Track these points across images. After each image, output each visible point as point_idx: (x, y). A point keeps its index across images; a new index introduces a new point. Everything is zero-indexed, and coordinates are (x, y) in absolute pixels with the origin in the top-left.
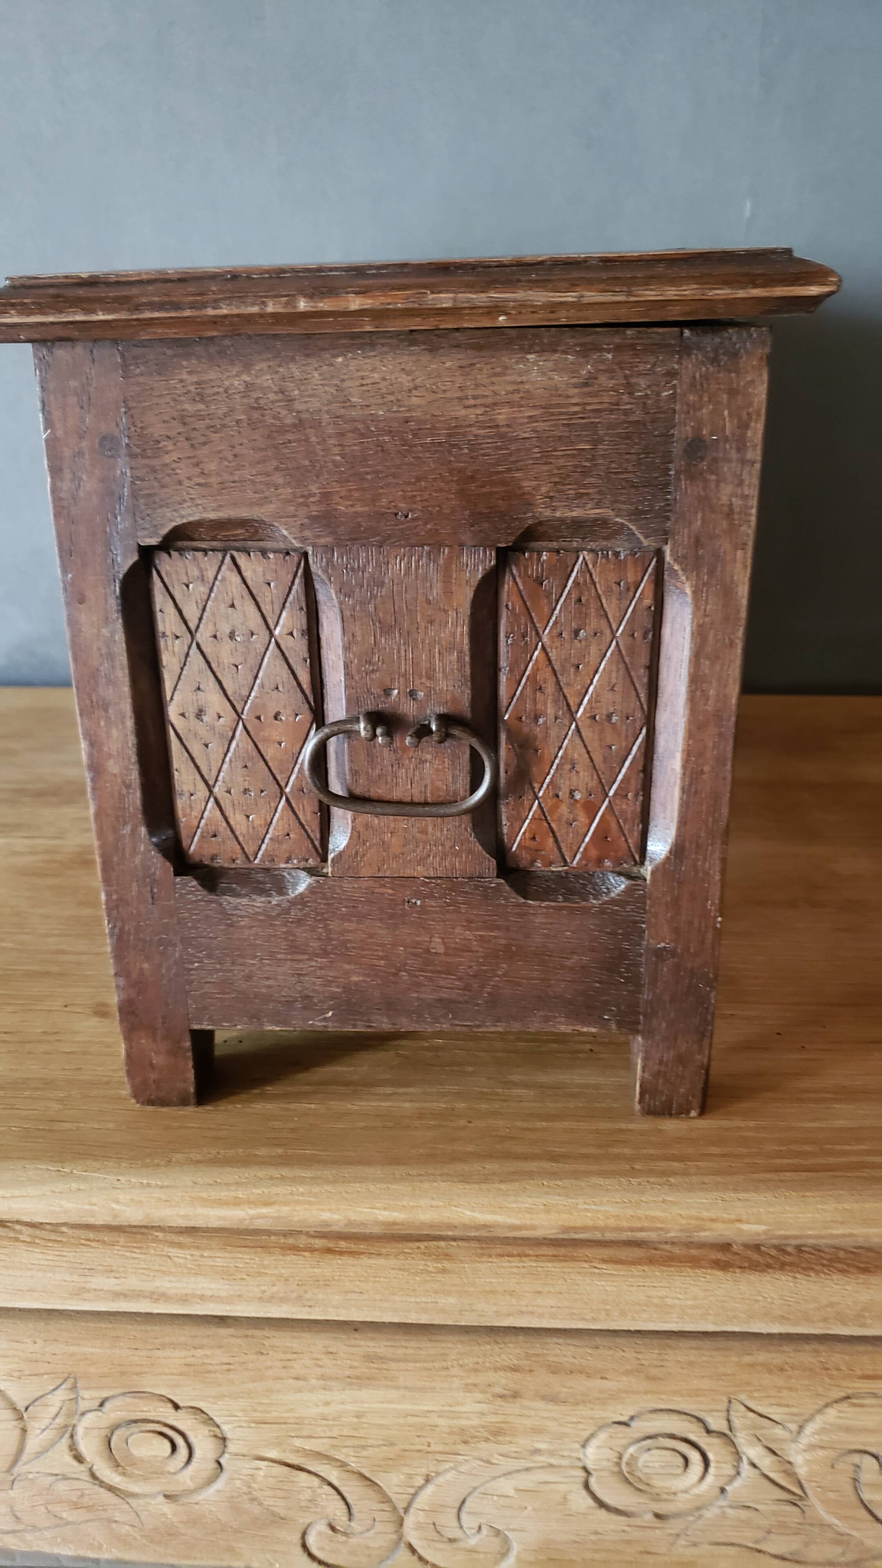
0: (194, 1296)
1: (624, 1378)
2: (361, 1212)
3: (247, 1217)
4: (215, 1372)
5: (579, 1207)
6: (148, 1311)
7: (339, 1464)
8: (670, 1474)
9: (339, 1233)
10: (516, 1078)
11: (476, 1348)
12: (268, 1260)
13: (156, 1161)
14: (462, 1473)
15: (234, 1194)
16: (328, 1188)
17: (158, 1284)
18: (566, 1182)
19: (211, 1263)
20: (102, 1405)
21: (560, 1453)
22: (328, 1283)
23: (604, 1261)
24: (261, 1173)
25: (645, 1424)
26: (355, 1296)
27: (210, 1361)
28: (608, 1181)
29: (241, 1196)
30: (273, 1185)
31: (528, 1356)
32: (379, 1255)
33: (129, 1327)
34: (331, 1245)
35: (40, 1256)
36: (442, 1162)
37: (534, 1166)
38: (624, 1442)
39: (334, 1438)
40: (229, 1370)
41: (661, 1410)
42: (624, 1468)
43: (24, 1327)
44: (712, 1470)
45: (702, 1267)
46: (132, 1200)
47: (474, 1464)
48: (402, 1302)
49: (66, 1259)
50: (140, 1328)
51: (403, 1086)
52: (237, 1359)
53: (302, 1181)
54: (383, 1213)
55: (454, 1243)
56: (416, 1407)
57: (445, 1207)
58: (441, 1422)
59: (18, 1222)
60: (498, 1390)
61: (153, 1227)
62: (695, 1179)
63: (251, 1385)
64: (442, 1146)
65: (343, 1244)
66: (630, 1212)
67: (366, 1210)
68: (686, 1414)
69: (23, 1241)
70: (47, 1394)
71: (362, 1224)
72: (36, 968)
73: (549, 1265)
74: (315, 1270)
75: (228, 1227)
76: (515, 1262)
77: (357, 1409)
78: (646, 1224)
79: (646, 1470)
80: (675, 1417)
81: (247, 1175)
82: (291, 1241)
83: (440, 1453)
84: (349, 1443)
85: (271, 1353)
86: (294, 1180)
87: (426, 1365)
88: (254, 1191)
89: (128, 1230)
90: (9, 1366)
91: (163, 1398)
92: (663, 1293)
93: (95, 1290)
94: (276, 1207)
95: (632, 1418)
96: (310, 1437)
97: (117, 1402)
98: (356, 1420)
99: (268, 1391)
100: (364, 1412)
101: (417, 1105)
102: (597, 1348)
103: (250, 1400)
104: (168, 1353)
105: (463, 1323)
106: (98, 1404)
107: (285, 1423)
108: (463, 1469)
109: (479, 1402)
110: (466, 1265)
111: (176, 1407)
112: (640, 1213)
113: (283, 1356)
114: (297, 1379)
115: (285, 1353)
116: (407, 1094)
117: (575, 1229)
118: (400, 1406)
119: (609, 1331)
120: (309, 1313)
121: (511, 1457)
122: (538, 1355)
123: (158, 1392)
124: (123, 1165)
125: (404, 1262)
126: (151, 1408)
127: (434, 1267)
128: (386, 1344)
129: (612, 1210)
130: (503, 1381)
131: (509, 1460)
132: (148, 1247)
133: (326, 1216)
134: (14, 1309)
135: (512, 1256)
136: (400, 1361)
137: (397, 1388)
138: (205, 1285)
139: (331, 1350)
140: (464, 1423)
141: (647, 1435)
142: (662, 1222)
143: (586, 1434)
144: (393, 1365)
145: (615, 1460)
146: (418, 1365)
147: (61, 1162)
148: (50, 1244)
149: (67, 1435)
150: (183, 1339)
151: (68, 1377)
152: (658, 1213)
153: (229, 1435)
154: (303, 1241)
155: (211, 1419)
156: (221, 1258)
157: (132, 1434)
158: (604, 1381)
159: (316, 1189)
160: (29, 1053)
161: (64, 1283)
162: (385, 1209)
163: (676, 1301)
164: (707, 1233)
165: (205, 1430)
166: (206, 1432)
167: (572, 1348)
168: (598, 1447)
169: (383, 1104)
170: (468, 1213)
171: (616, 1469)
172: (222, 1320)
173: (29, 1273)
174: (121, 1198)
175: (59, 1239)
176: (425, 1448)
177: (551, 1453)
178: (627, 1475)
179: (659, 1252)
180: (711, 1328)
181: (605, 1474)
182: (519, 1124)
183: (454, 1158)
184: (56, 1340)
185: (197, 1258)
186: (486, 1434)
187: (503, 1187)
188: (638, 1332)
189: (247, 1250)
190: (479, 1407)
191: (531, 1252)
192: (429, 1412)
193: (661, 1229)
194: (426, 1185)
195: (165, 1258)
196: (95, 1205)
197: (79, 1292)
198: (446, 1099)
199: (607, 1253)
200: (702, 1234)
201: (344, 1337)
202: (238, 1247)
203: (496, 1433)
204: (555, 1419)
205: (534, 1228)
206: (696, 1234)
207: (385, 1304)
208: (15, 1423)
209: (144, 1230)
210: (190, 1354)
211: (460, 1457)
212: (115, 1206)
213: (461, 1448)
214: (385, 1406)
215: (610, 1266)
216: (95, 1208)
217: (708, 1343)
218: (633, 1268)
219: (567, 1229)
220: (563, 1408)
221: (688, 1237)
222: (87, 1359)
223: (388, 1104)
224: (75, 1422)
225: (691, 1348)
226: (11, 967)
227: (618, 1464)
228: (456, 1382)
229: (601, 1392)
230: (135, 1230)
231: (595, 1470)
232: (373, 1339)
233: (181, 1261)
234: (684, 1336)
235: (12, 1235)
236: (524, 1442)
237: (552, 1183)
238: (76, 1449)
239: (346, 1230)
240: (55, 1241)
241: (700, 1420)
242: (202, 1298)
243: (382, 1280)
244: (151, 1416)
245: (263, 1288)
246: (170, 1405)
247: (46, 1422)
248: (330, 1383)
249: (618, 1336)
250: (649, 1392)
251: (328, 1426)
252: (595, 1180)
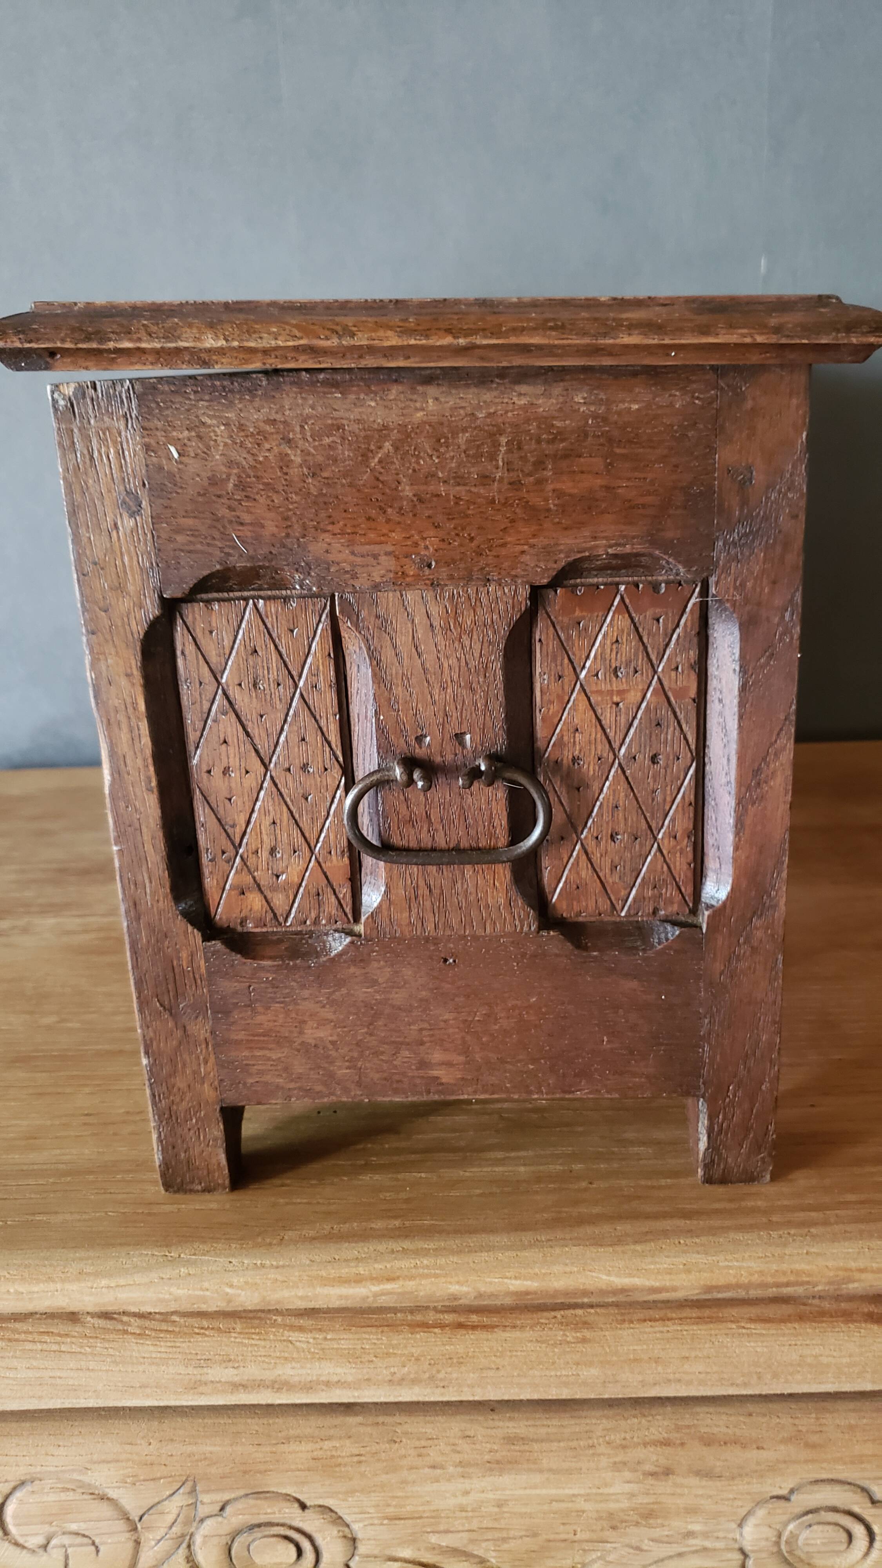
0: (318, 1383)
1: (782, 1447)
2: (491, 1283)
3: (370, 1294)
4: (345, 1465)
5: (721, 1264)
6: (270, 1402)
7: (477, 1560)
8: (834, 1551)
9: (470, 1306)
10: (630, 1135)
11: (623, 1423)
12: (396, 1339)
13: (268, 1240)
14: (611, 1562)
15: (354, 1270)
16: (455, 1259)
17: (280, 1372)
18: (704, 1239)
19: (335, 1346)
20: (222, 1509)
21: (716, 1534)
22: (461, 1360)
23: (751, 1320)
24: (382, 1247)
25: (805, 1496)
26: (491, 1373)
27: (339, 1453)
28: (747, 1236)
29: (362, 1272)
30: (395, 1259)
31: (678, 1428)
32: (514, 1327)
33: (249, 1421)
34: (462, 1319)
35: (152, 1348)
36: (570, 1226)
37: (667, 1224)
38: (785, 1518)
39: (474, 1531)
40: (360, 1462)
41: (823, 1481)
42: (783, 1547)
43: (138, 1428)
44: (877, 1545)
45: (856, 1321)
46: (246, 1283)
47: (623, 1553)
48: (541, 1376)
49: (178, 1350)
50: (261, 1421)
51: (513, 1150)
52: (368, 1449)
53: (425, 1253)
54: (513, 1282)
55: (592, 1311)
56: (560, 1492)
57: (579, 1272)
58: (588, 1506)
59: (124, 1313)
60: (648, 1467)
61: (269, 1311)
62: (837, 1228)
63: (384, 1478)
64: (566, 1209)
65: (474, 1318)
66: (775, 1267)
67: (496, 1280)
68: (849, 1484)
69: (131, 1333)
70: (163, 1501)
71: (492, 1295)
72: (107, 1047)
73: (695, 1328)
74: (447, 1347)
75: (350, 1306)
76: (659, 1327)
77: (498, 1497)
78: (792, 1278)
79: (806, 1549)
80: (838, 1488)
81: (366, 1249)
82: (419, 1317)
83: (587, 1541)
84: (489, 1535)
85: (404, 1440)
86: (417, 1253)
87: (571, 1444)
88: (376, 1266)
89: (243, 1315)
90: (121, 1472)
91: (288, 1497)
92: (817, 1351)
93: (212, 1382)
94: (401, 1282)
95: (792, 1491)
96: (447, 1532)
97: (240, 1505)
98: (496, 1509)
99: (402, 1482)
100: (506, 1500)
101: (533, 1168)
102: (750, 1415)
103: (382, 1494)
104: (293, 1446)
105: (606, 1396)
106: (218, 1508)
107: (420, 1518)
108: (611, 1558)
109: (628, 1482)
110: (607, 1333)
111: (303, 1506)
112: (785, 1267)
113: (417, 1444)
114: (434, 1467)
115: (419, 1439)
116: (519, 1158)
117: (719, 1289)
118: (544, 1492)
119: (760, 1396)
120: (442, 1394)
121: (662, 1542)
122: (688, 1427)
123: (284, 1491)
124: (233, 1246)
125: (541, 1333)
126: (276, 1509)
127: (573, 1337)
128: (526, 1423)
129: (754, 1265)
130: (653, 1457)
131: (661, 1545)
132: (267, 1333)
133: (454, 1289)
134: (123, 1408)
135: (655, 1320)
136: (542, 1441)
137: (541, 1471)
138: (331, 1371)
139: (468, 1433)
140: (613, 1506)
141: (808, 1509)
142: (809, 1275)
143: (743, 1512)
144: (536, 1446)
145: (774, 1539)
146: (562, 1444)
147: (167, 1246)
148: (162, 1335)
149: (184, 1545)
150: (308, 1431)
151: (186, 1480)
152: (803, 1266)
153: (360, 1535)
154: (431, 1317)
155: (340, 1518)
156: (347, 1340)
157: (254, 1540)
158: (761, 1451)
159: (442, 1261)
160: (115, 1134)
161: (177, 1377)
162: (516, 1278)
163: (830, 1359)
164: (856, 1285)
165: (334, 1531)
166: (335, 1533)
167: (724, 1417)
168: (756, 1525)
169: (497, 1169)
170: (604, 1277)
171: (775, 1549)
172: (348, 1408)
173: (141, 1368)
174: (235, 1281)
175: (170, 1329)
176: (571, 1536)
177: (706, 1535)
178: (786, 1554)
179: (808, 1308)
180: (869, 1387)
181: (764, 1555)
182: (643, 1182)
183: (581, 1221)
184: (172, 1440)
185: (319, 1341)
186: (636, 1518)
187: (638, 1248)
188: (791, 1396)
189: (374, 1330)
190: (628, 1488)
191: (674, 1315)
192: (574, 1495)
193: (808, 1283)
194: (558, 1250)
195: (285, 1343)
196: (207, 1290)
197: (194, 1386)
198: (561, 1161)
199: (754, 1311)
200: (851, 1286)
201: (480, 1418)
202: (364, 1327)
203: (648, 1515)
204: (710, 1497)
205: (674, 1289)
206: (844, 1286)
207: (524, 1380)
208: (128, 1535)
209: (259, 1314)
210: (318, 1446)
211: (609, 1545)
212: (228, 1290)
213: (609, 1534)
214: (528, 1492)
215: (758, 1326)
216: (208, 1293)
217: (867, 1405)
218: (783, 1326)
219: (709, 1289)
220: (718, 1484)
221: (835, 1290)
222: (205, 1459)
223: (501, 1169)
224: (192, 1530)
225: (850, 1410)
226: (81, 1048)
227: (777, 1543)
228: (604, 1462)
229: (758, 1463)
230: (251, 1315)
231: (753, 1551)
232: (511, 1419)
233: (304, 1346)
234: (840, 1398)
235: (120, 1327)
236: (678, 1524)
237: (688, 1241)
238: (193, 1560)
239: (476, 1303)
240: (167, 1331)
241: (864, 1490)
242: (328, 1384)
243: (519, 1353)
244: (276, 1518)
245: (392, 1370)
246: (296, 1505)
247: (162, 1532)
248: (471, 1470)
249: (771, 1401)
250: (809, 1461)
251: (466, 1518)
252: (732, 1235)
